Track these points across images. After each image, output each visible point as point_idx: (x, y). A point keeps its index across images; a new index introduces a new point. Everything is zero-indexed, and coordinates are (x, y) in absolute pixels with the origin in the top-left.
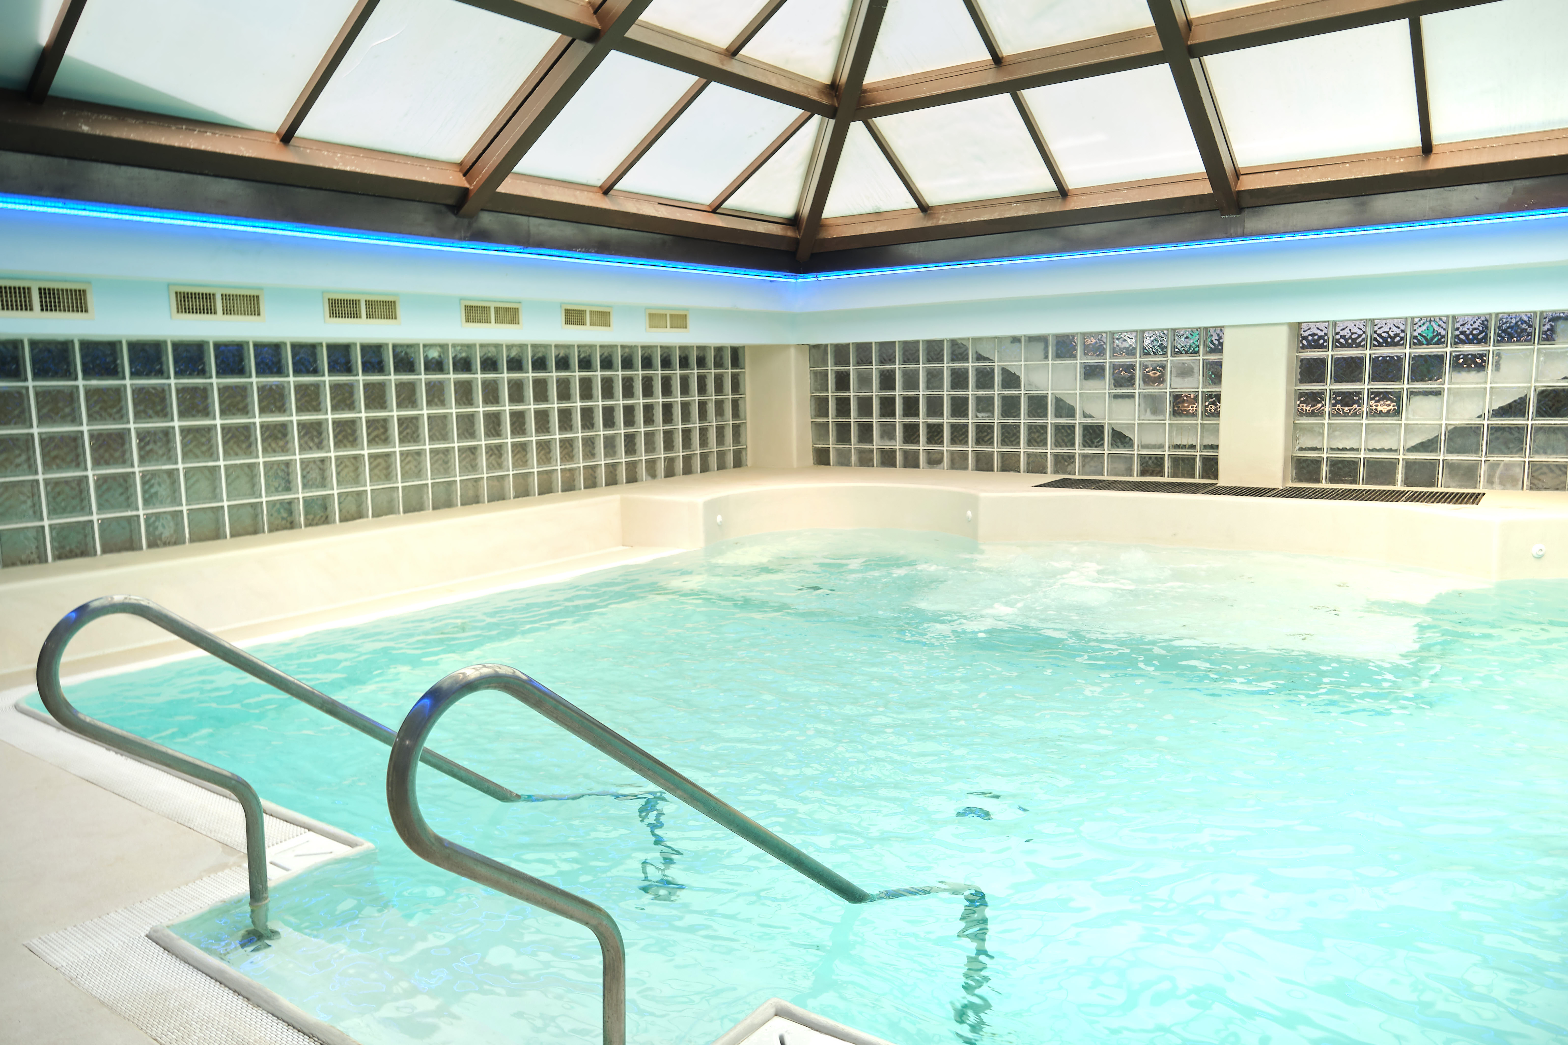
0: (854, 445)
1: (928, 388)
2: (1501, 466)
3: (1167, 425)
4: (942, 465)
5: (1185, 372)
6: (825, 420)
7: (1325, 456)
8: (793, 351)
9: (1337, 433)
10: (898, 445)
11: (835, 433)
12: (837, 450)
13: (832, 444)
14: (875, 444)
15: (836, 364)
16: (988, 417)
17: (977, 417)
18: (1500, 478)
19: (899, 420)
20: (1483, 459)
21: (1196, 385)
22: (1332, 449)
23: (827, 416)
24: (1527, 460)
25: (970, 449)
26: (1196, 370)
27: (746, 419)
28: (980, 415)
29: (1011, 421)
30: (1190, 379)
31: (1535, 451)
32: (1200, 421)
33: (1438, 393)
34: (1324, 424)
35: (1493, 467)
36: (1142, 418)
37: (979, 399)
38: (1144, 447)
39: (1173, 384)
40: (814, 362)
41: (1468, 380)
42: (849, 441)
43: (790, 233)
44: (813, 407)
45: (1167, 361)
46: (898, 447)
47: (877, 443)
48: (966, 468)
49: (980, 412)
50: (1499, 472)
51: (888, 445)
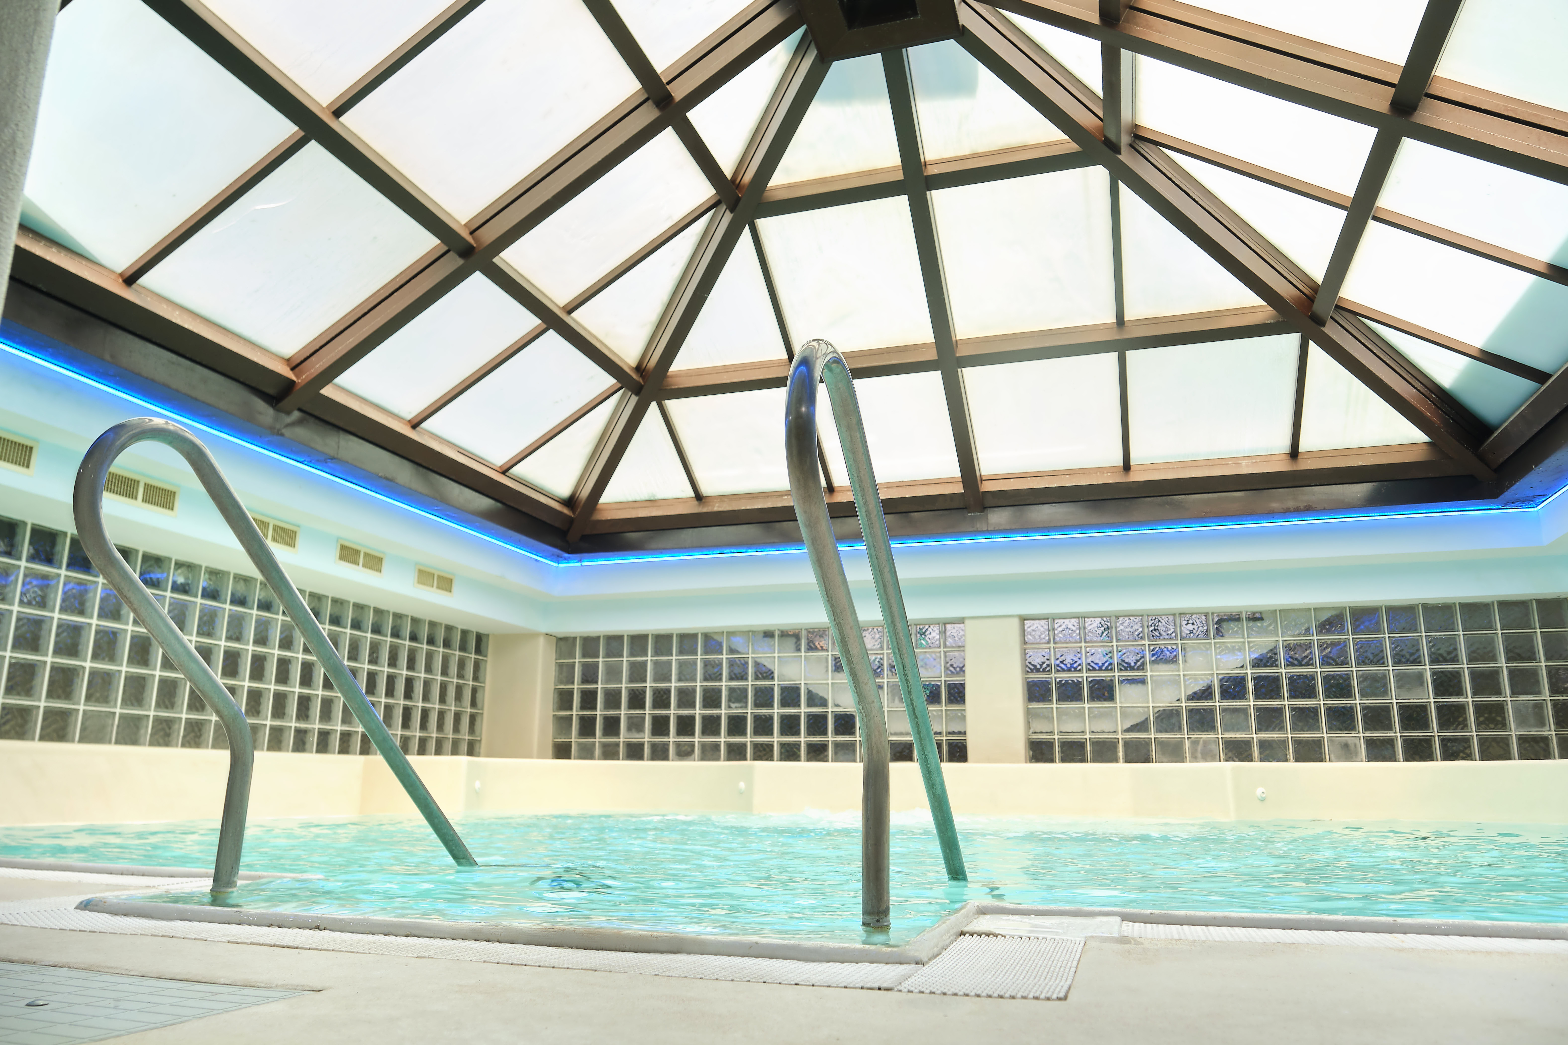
0: (600, 738)
1: (680, 680)
2: (1201, 742)
4: (693, 756)
6: (568, 713)
7: (1056, 737)
8: (541, 641)
9: (1064, 717)
10: (646, 737)
11: (578, 727)
12: (579, 744)
13: (574, 738)
14: (621, 736)
15: (584, 655)
16: (741, 707)
17: (730, 707)
18: (1202, 754)
19: (648, 712)
20: (1186, 736)
21: (939, 675)
22: (1061, 732)
23: (571, 709)
24: (1220, 736)
25: (722, 740)
26: (938, 661)
27: (482, 709)
28: (733, 705)
29: (764, 711)
30: (933, 669)
31: (1226, 729)
32: (944, 709)
33: (1142, 681)
34: (1052, 708)
35: (1195, 743)
36: (890, 706)
37: (731, 690)
38: (894, 734)
40: (560, 654)
41: (1164, 671)
42: (593, 735)
43: (566, 511)
44: (556, 700)
46: (646, 740)
47: (624, 736)
48: (718, 759)
49: (734, 703)
50: (1200, 748)
51: (635, 738)
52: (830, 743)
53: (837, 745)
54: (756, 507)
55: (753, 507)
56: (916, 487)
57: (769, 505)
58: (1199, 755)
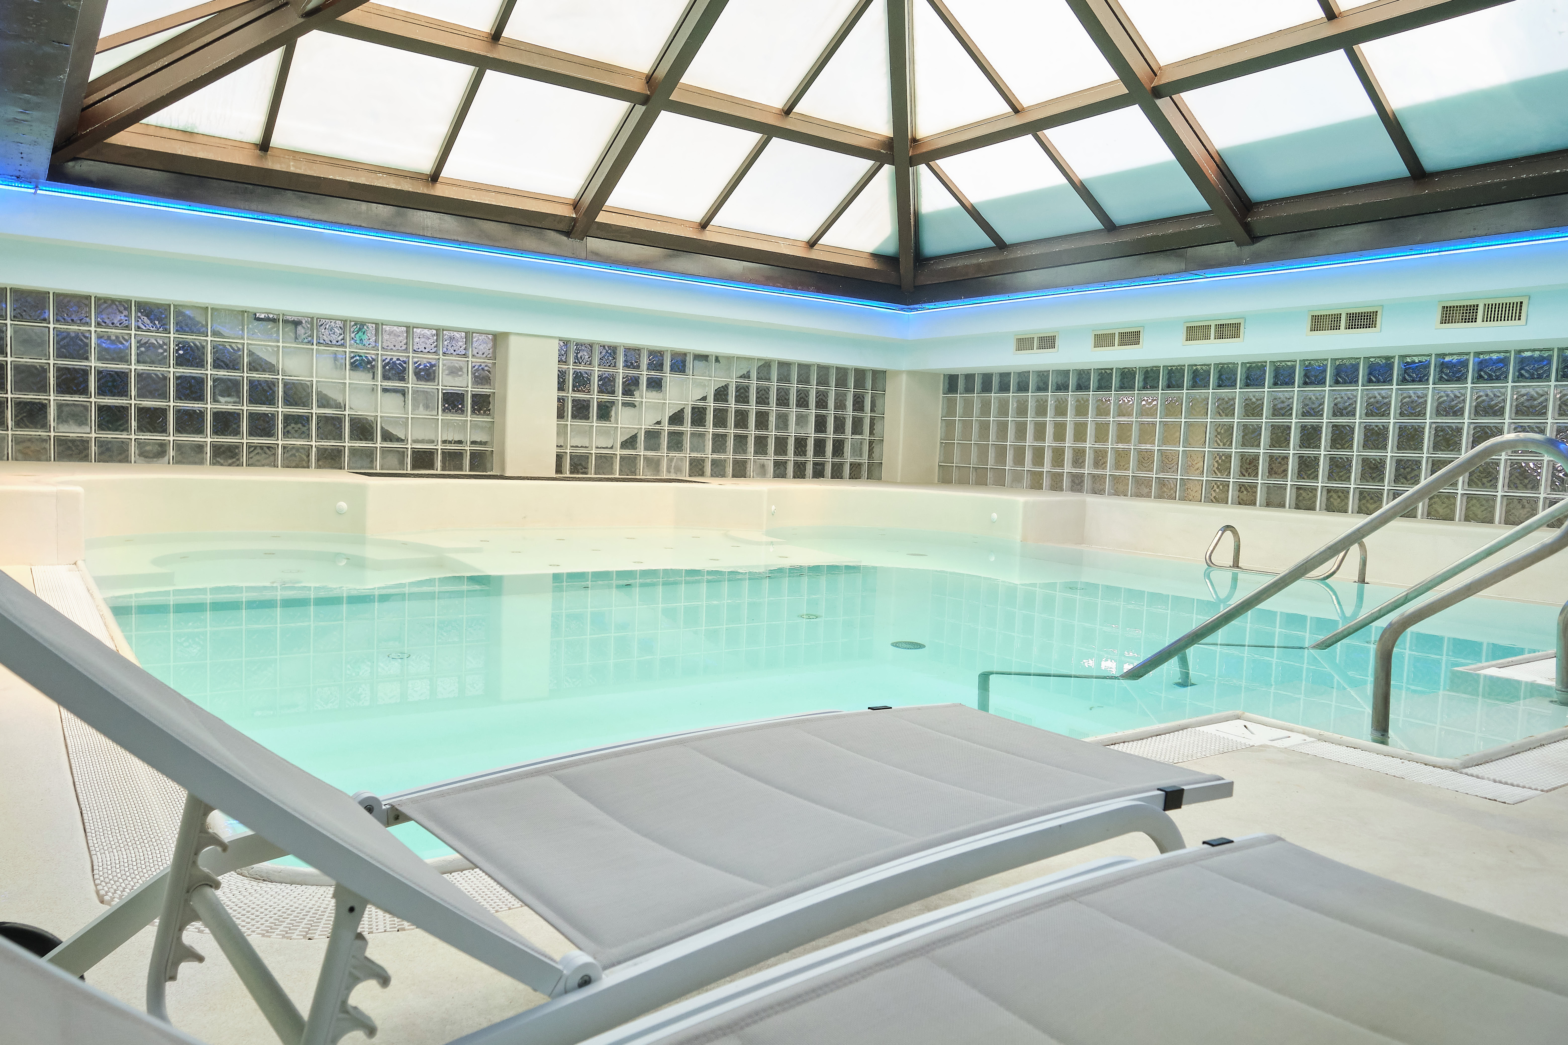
0: (13, 430)
1: (142, 361)
2: (675, 460)
3: (440, 420)
4: (166, 458)
5: (454, 371)
9: (575, 433)
10: (91, 432)
14: (47, 429)
16: (233, 402)
17: (217, 401)
18: (675, 469)
19: (94, 399)
20: (665, 454)
21: (465, 384)
22: (573, 446)
24: (687, 456)
25: (207, 439)
26: (465, 370)
28: (221, 399)
29: (264, 409)
30: (461, 378)
31: (691, 450)
32: (469, 418)
33: (639, 405)
35: (670, 460)
36: (415, 412)
38: (414, 441)
39: (446, 382)
41: (655, 397)
45: (439, 359)
46: (92, 435)
47: (56, 429)
48: (201, 462)
49: (223, 396)
50: (673, 465)
51: (73, 431)
52: (347, 448)
53: (353, 451)
54: (348, 180)
55: (344, 179)
56: (525, 199)
57: (362, 180)
58: (672, 470)
